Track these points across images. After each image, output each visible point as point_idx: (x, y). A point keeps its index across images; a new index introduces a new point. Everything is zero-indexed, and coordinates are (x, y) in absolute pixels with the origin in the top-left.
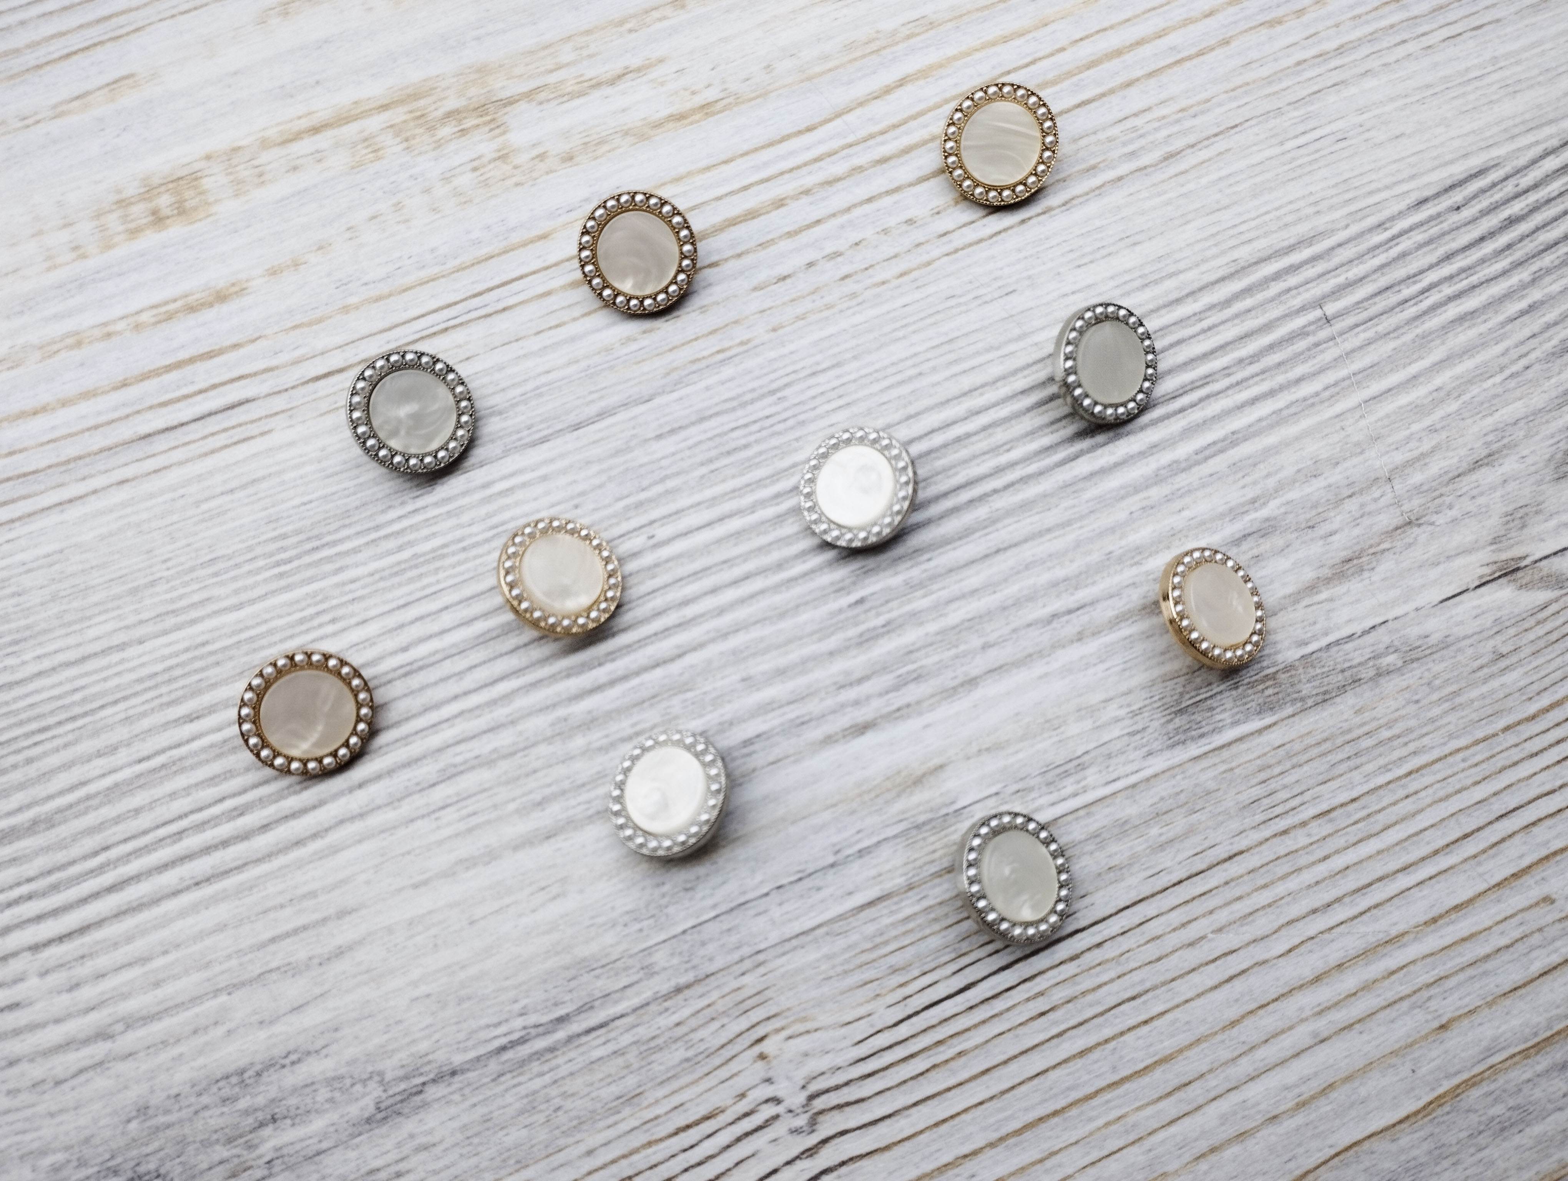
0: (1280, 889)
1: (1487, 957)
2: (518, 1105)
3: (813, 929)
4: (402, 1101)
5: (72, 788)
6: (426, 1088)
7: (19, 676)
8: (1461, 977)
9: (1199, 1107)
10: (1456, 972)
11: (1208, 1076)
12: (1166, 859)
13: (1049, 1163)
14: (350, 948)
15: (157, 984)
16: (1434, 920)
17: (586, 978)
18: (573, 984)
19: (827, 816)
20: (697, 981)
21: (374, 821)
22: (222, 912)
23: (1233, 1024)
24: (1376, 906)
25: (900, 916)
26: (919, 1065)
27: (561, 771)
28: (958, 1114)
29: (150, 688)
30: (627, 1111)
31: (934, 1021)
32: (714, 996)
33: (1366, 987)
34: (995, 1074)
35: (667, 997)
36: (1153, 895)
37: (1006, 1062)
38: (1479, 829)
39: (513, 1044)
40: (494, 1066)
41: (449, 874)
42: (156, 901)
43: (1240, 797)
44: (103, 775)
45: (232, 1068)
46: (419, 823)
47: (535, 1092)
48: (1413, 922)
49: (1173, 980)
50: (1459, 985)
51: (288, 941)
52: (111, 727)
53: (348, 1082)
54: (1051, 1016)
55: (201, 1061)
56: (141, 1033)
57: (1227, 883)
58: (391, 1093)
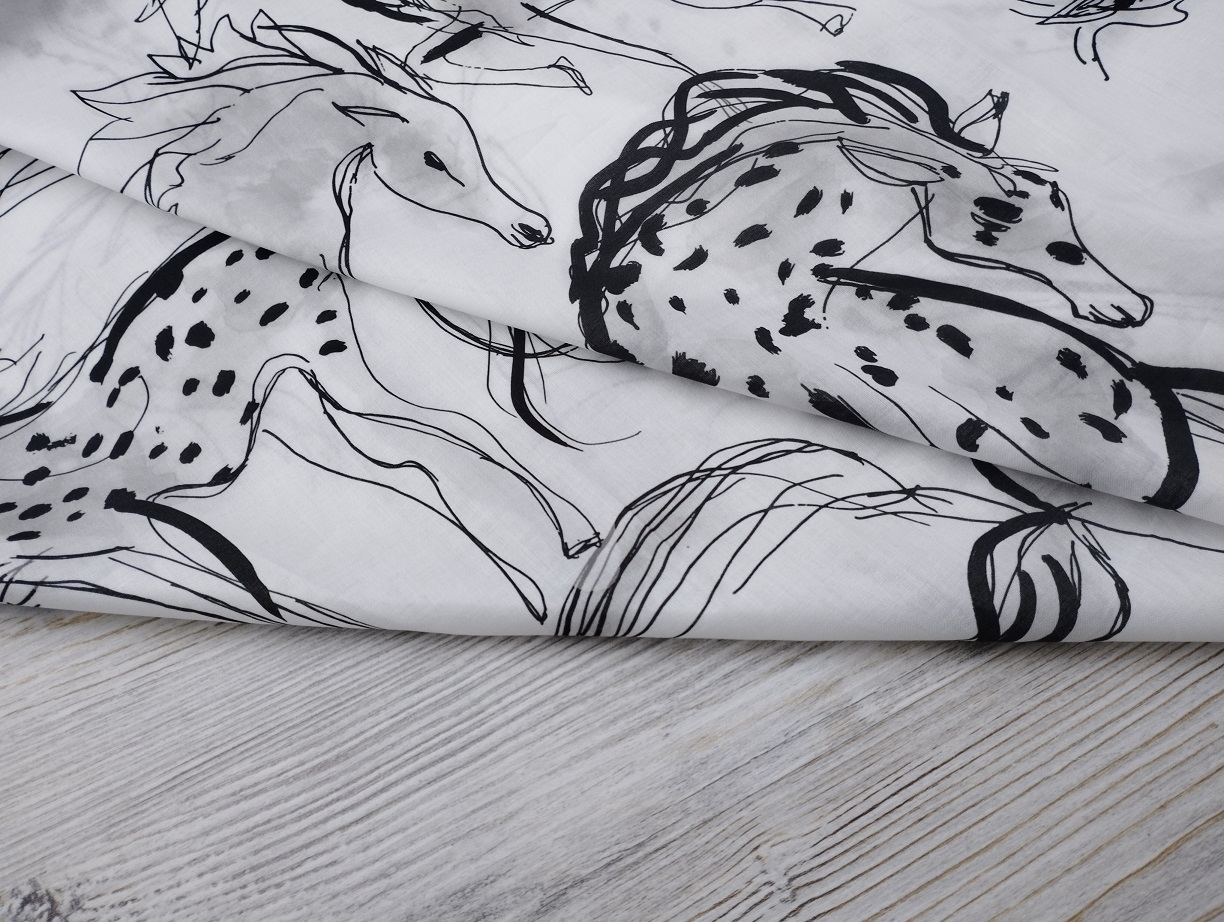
0: (1051, 734)
1: (1182, 763)
2: (621, 897)
3: (779, 780)
4: (555, 900)
5: (357, 736)
6: (568, 891)
7: (323, 677)
8: (1168, 776)
9: (1023, 867)
10: (1165, 773)
11: (1025, 849)
12: (980, 722)
13: (937, 908)
14: (517, 812)
15: (412, 843)
16: (1146, 744)
17: (651, 819)
18: (644, 824)
19: (777, 714)
20: (715, 817)
21: (522, 739)
22: (444, 798)
23: (1036, 815)
24: (1110, 738)
25: (829, 769)
26: (852, 856)
27: (623, 701)
28: (879, 883)
29: (394, 676)
30: (684, 897)
31: (857, 829)
32: (726, 824)
33: (1112, 787)
34: (897, 857)
35: (699, 827)
36: (976, 744)
37: (903, 850)
38: (1164, 688)
39: (614, 862)
40: (605, 875)
41: (567, 765)
42: (407, 795)
43: (1019, 682)
44: (373, 727)
45: (458, 888)
46: (547, 738)
47: (629, 889)
48: (1134, 746)
49: (996, 793)
50: (1168, 781)
51: (482, 811)
52: (375, 700)
53: (523, 891)
54: (925, 820)
55: (440, 885)
56: (406, 872)
57: (1019, 733)
58: (548, 895)
